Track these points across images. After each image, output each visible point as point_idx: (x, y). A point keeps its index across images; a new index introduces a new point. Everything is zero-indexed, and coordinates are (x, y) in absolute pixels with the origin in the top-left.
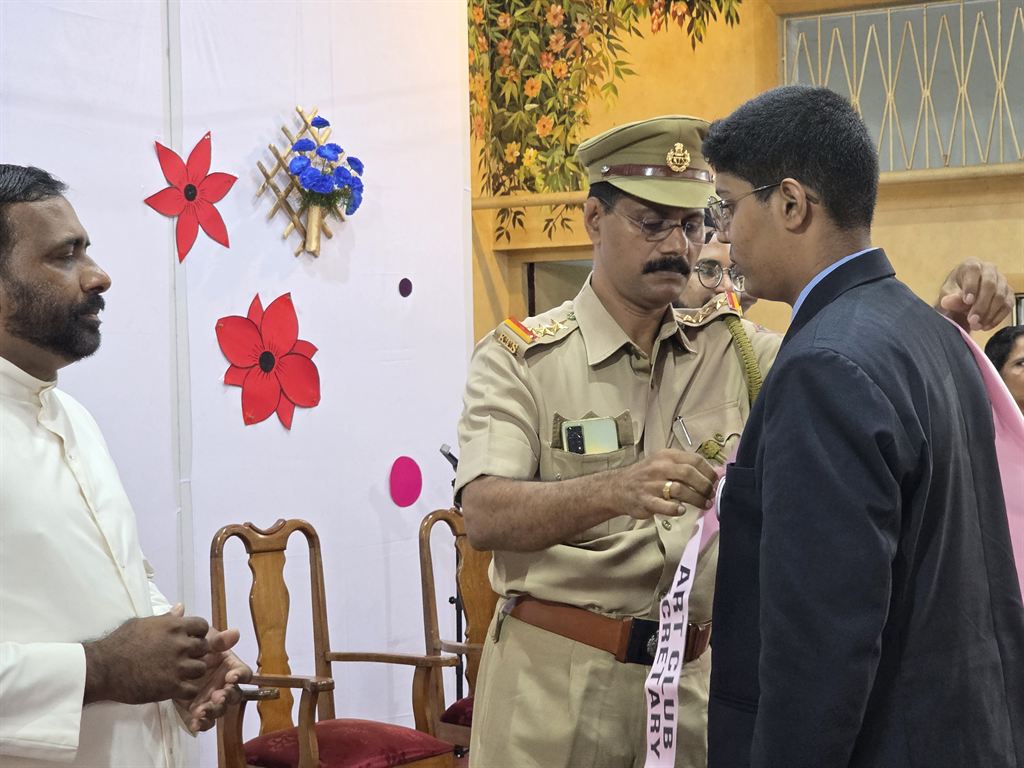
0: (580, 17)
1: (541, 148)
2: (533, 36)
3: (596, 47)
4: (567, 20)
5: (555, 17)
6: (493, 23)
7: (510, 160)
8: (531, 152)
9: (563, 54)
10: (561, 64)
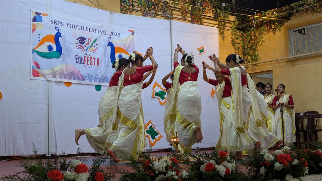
0: (256, 33)
1: (251, 56)
2: (249, 37)
3: (259, 38)
4: (254, 34)
5: (253, 33)
6: (243, 35)
7: (246, 58)
8: (249, 57)
9: (254, 39)
10: (254, 41)
